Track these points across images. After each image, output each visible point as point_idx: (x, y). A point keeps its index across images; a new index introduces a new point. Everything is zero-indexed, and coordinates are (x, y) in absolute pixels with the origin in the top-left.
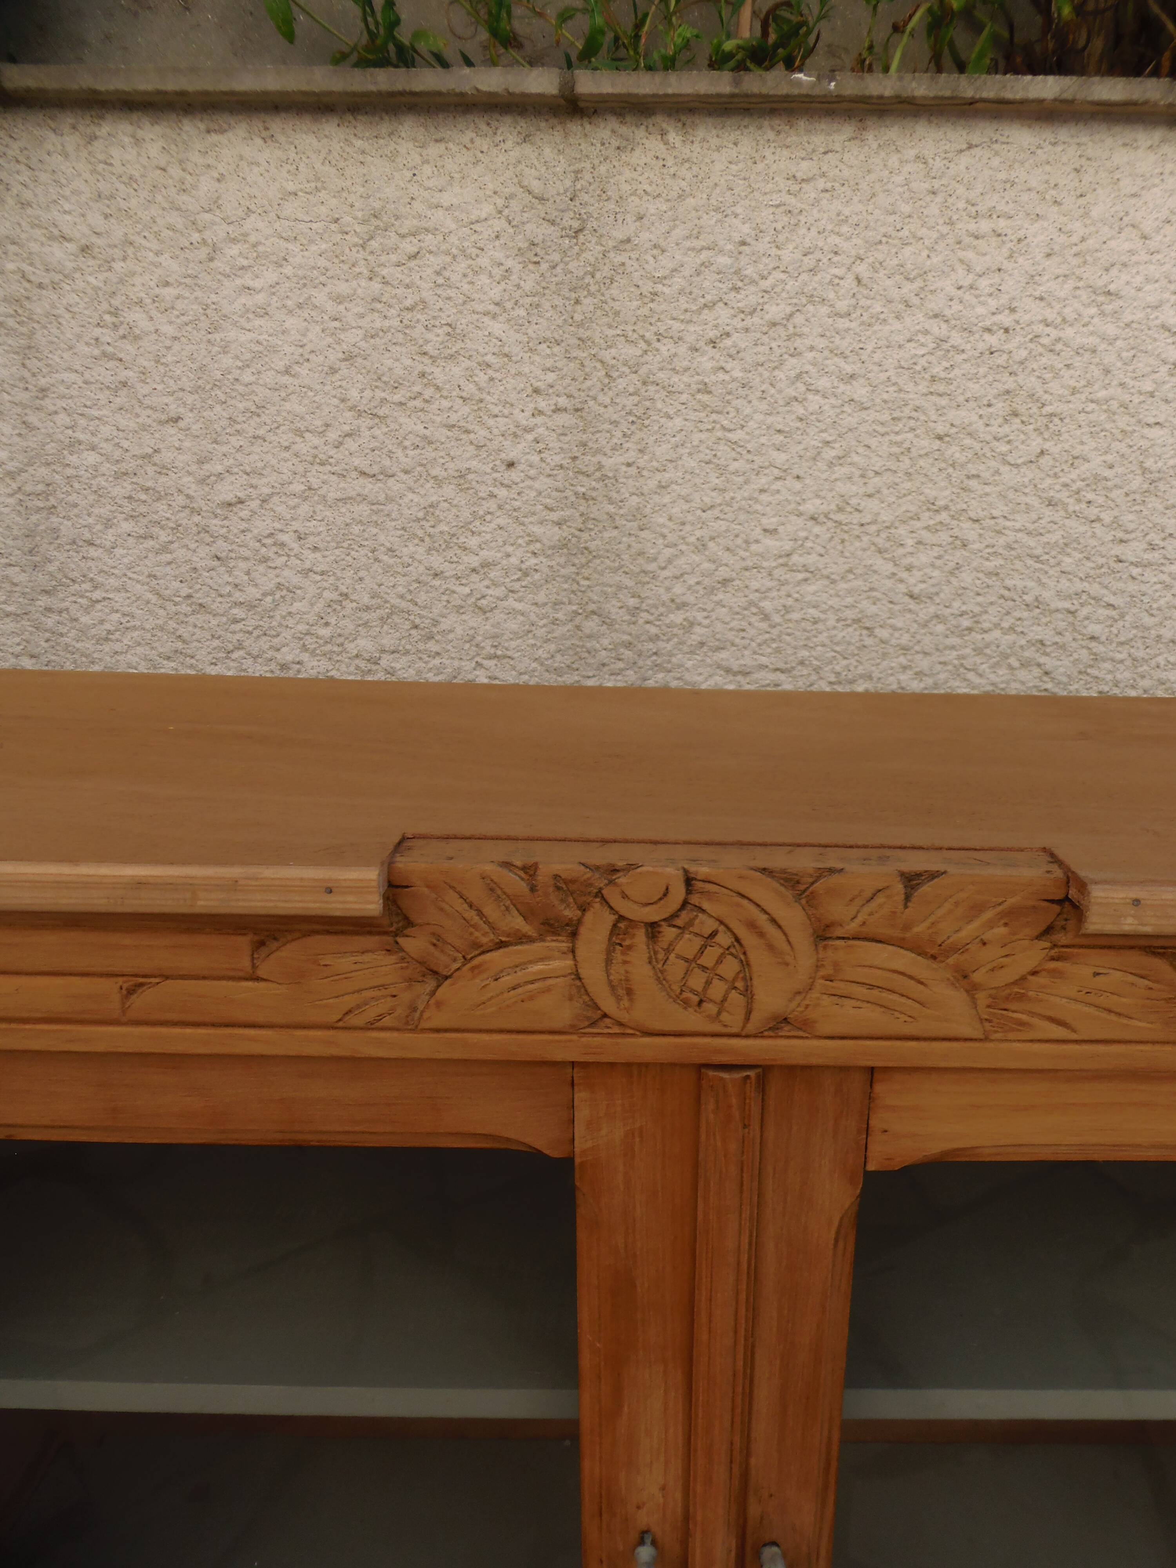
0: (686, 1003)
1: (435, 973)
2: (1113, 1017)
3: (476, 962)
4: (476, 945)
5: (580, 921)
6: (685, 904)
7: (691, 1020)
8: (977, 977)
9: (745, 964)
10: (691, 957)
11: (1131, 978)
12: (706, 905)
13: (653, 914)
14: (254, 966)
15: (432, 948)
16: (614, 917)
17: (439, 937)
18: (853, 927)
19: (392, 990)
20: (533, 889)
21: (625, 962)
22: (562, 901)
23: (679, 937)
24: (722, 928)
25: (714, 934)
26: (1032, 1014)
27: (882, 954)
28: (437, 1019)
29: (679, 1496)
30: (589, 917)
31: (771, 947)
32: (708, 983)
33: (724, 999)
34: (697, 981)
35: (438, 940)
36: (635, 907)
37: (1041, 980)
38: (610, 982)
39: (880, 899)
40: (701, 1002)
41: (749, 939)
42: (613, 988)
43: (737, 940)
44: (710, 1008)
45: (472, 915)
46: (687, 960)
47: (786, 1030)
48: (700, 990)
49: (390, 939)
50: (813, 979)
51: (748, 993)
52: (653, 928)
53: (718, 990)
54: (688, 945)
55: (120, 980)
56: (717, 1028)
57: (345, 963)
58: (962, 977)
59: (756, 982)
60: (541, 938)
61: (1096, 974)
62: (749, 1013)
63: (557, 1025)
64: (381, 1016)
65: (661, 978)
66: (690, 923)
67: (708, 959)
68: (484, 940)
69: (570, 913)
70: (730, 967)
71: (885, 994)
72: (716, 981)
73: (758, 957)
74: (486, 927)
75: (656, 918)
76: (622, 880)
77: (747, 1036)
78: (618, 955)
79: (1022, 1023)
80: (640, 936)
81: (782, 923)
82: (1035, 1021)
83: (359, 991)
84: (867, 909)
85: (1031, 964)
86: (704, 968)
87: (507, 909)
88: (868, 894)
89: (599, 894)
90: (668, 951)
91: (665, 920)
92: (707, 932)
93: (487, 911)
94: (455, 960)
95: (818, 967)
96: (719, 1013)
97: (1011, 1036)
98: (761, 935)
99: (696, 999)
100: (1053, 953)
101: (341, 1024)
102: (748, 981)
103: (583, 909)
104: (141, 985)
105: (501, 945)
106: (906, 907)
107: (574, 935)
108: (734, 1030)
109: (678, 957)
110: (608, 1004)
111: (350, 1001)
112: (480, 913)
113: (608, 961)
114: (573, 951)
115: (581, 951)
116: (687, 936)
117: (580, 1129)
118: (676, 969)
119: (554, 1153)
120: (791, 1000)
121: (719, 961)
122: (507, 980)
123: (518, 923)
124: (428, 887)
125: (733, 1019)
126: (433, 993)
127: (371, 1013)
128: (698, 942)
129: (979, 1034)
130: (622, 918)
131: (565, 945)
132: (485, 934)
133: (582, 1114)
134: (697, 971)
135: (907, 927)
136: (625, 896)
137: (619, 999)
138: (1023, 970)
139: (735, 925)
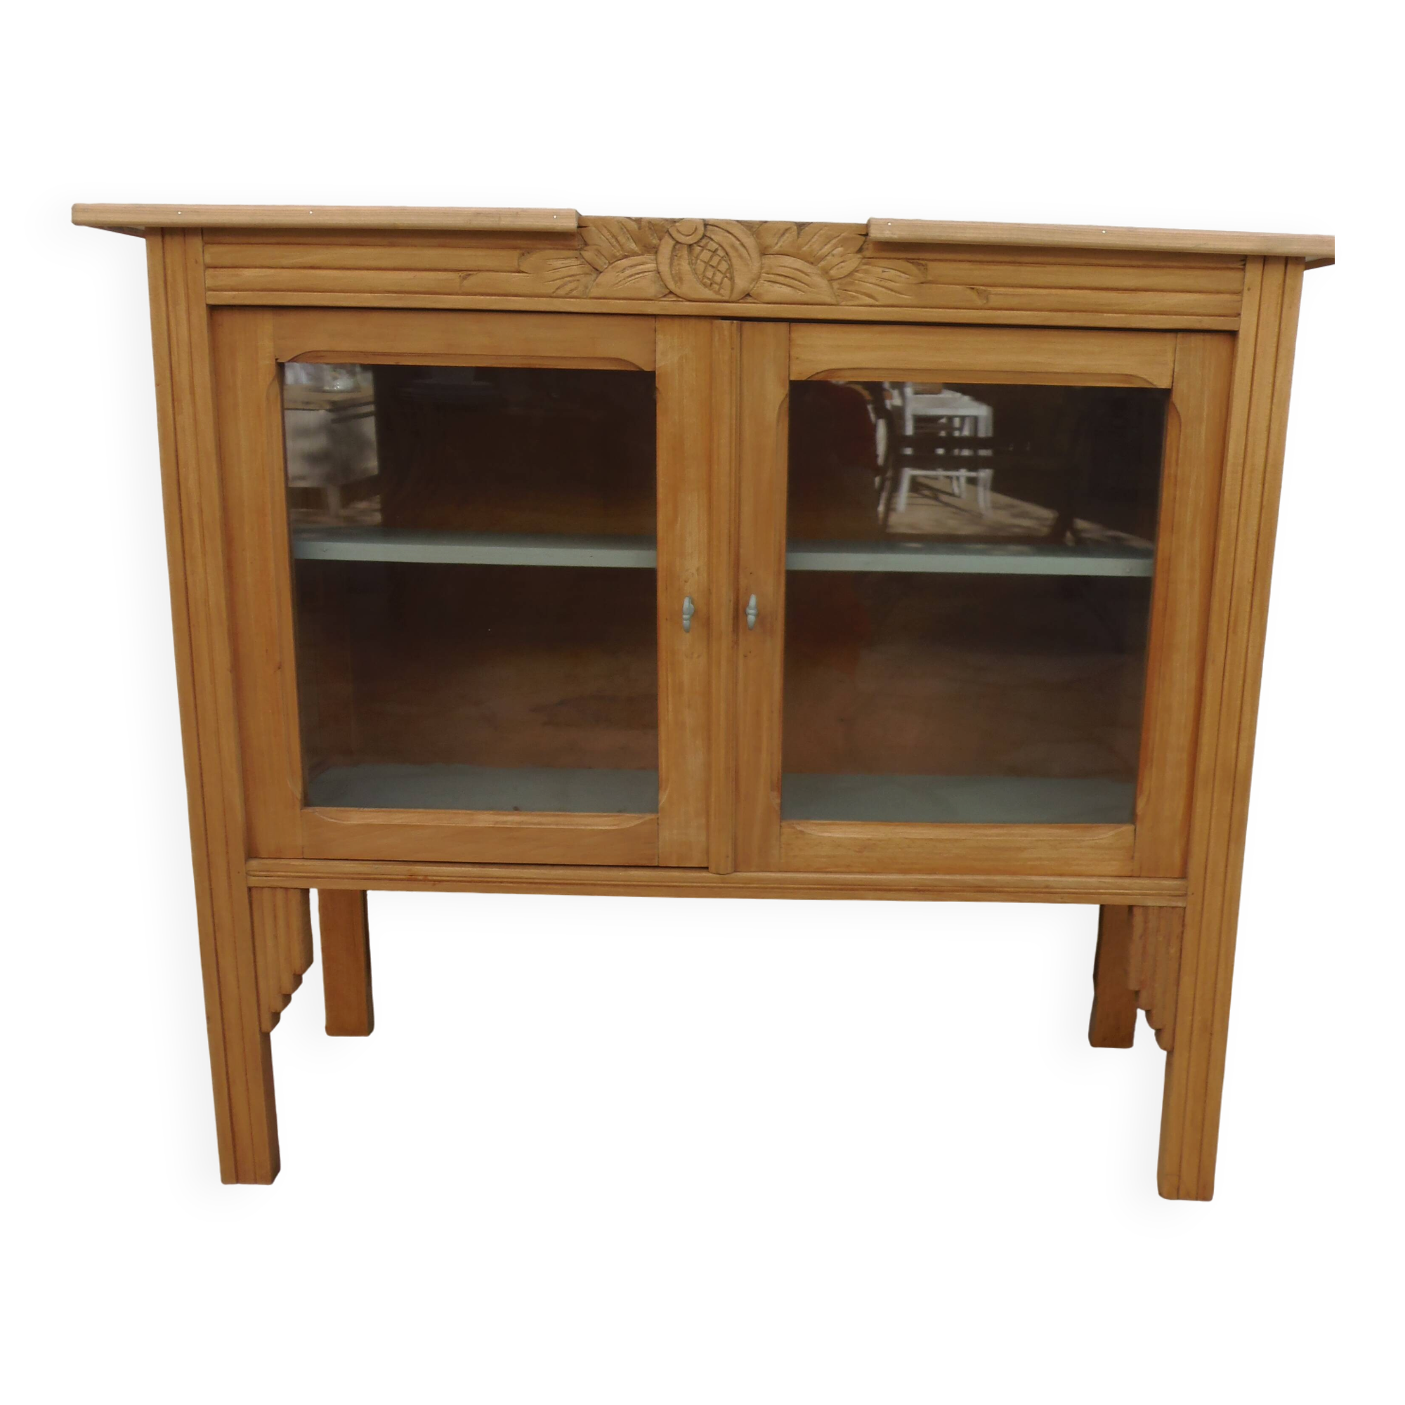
0: (705, 285)
1: (597, 270)
2: (893, 293)
3: (614, 265)
4: (614, 256)
5: (659, 245)
6: (704, 236)
7: (708, 294)
8: (833, 272)
9: (731, 266)
10: (706, 261)
11: (899, 273)
12: (713, 237)
13: (690, 240)
14: (519, 265)
15: (596, 257)
16: (673, 242)
17: (599, 251)
18: (777, 248)
19: (578, 277)
20: (640, 228)
21: (679, 264)
22: (652, 235)
23: (702, 251)
24: (720, 248)
25: (716, 250)
26: (857, 292)
27: (789, 261)
28: (595, 292)
29: (705, 575)
30: (663, 241)
31: (741, 256)
32: (714, 274)
33: (721, 283)
34: (709, 274)
35: (599, 252)
36: (683, 237)
37: (858, 275)
38: (672, 274)
39: (787, 235)
40: (711, 284)
41: (732, 253)
42: (673, 278)
43: (727, 254)
44: (716, 287)
45: (613, 241)
46: (705, 262)
47: (749, 300)
48: (710, 277)
49: (577, 252)
50: (760, 273)
51: (732, 279)
52: (690, 246)
53: (718, 277)
54: (706, 255)
55: (460, 273)
56: (718, 297)
57: (558, 263)
58: (825, 272)
59: (735, 273)
60: (642, 254)
61: (883, 272)
62: (732, 290)
63: (649, 296)
64: (572, 290)
65: (695, 272)
66: (707, 244)
67: (714, 263)
68: (618, 254)
69: (655, 241)
70: (723, 267)
71: (792, 281)
72: (718, 273)
73: (736, 262)
74: (619, 248)
75: (692, 242)
76: (677, 224)
77: (733, 302)
78: (676, 262)
79: (854, 297)
80: (685, 252)
81: (746, 245)
82: (859, 296)
83: (563, 278)
84: (782, 240)
85: (855, 265)
86: (713, 267)
87: (628, 238)
88: (781, 232)
89: (668, 231)
90: (697, 258)
91: (695, 243)
92: (713, 249)
93: (619, 238)
94: (605, 264)
95: (762, 268)
96: (719, 290)
97: (849, 303)
98: (737, 250)
99: (709, 282)
100: (864, 261)
101: (554, 294)
102: (732, 273)
103: (660, 240)
104: (470, 275)
105: (626, 257)
106: (798, 238)
107: (656, 252)
108: (726, 298)
109: (702, 261)
110: (672, 286)
111: (559, 283)
112: (617, 240)
113: (671, 264)
114: (656, 259)
115: (660, 259)
116: (705, 251)
117: (658, 356)
118: (701, 266)
119: (647, 368)
120: (751, 283)
121: (719, 264)
122: (628, 272)
123: (633, 246)
124: (595, 227)
125: (726, 293)
126: (595, 280)
127: (568, 288)
128: (710, 254)
129: (833, 301)
130: (678, 242)
131: (653, 257)
132: (618, 251)
133: (660, 346)
134: (710, 268)
135: (800, 248)
136: (679, 232)
137: (676, 282)
138: (851, 269)
139: (725, 245)
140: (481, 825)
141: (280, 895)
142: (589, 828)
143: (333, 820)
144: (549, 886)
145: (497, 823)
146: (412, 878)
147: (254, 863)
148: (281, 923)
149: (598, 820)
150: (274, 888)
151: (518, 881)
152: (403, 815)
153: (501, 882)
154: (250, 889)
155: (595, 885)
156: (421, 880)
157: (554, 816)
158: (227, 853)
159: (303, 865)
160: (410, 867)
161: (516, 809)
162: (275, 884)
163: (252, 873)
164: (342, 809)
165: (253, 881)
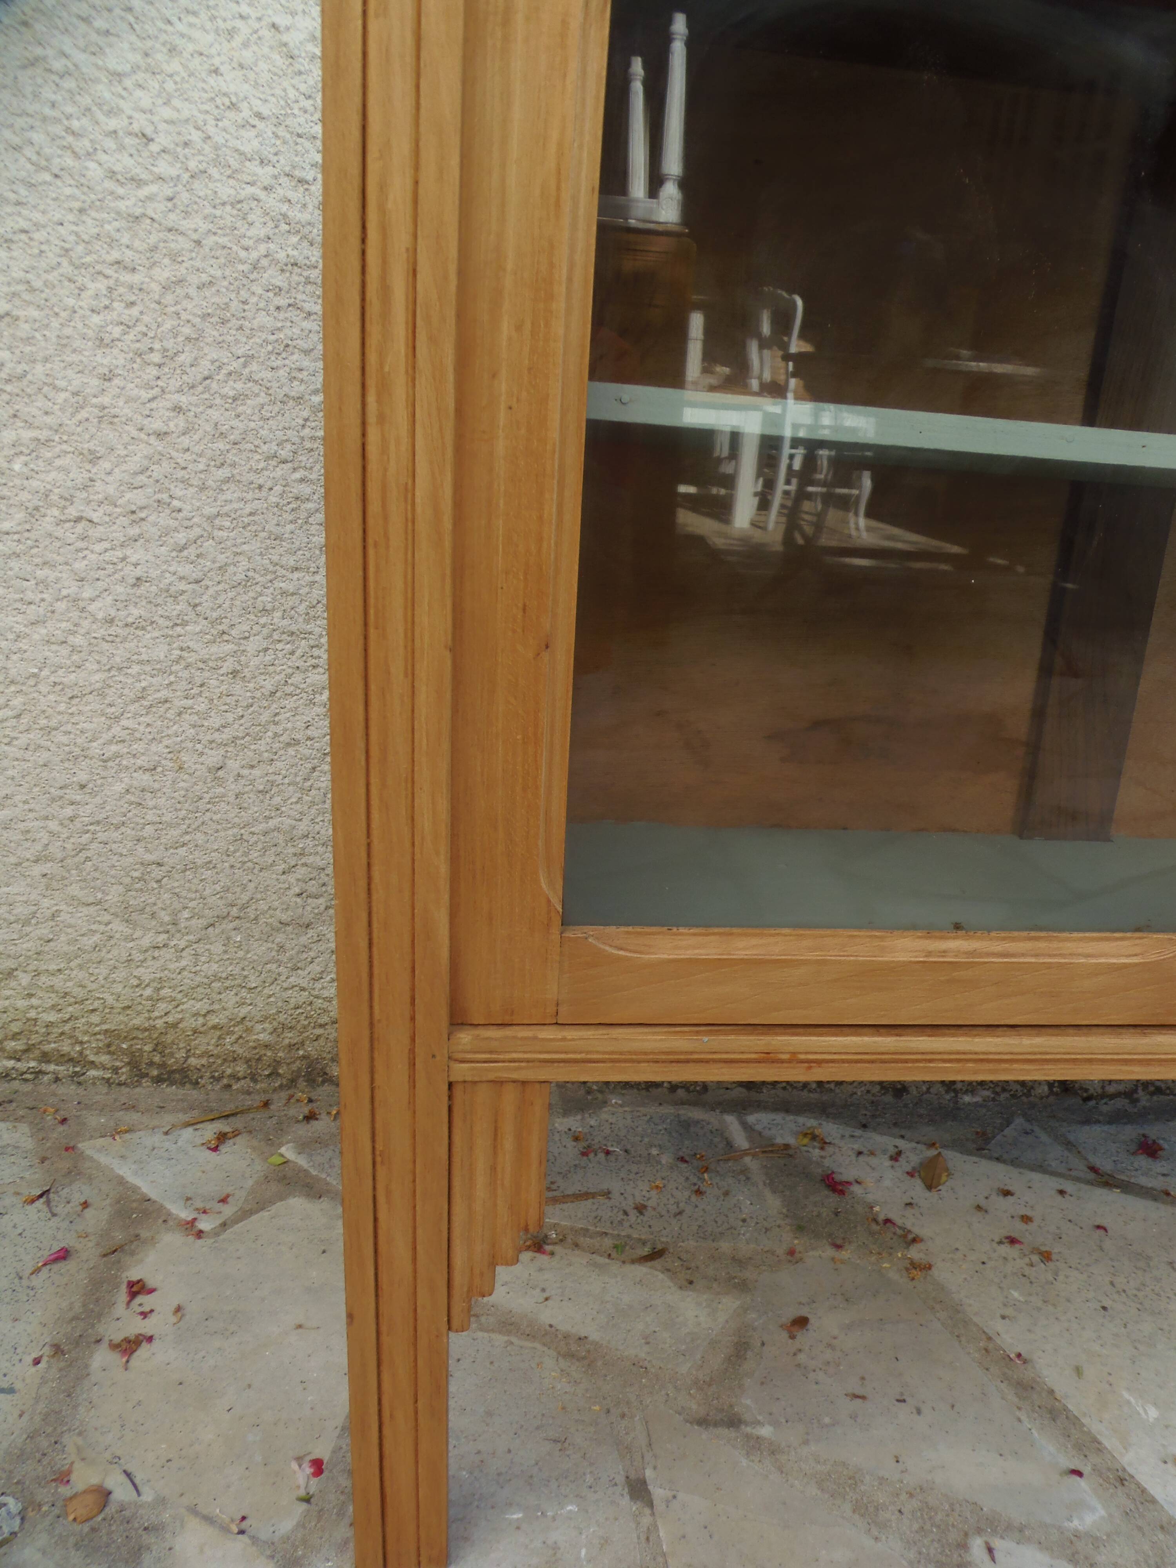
140: (902, 957)
141: (510, 1096)
142: (1094, 961)
143: (621, 953)
144: (1015, 1066)
145: (929, 954)
146: (768, 1058)
147: (465, 1037)
148: (508, 1144)
149: (1106, 947)
150: (499, 1083)
151: (961, 1058)
152: (754, 941)
153: (930, 1061)
154: (450, 1085)
155: (1090, 1061)
156: (782, 1061)
157: (1031, 939)
158: (413, 1019)
159: (564, 1039)
160: (768, 1038)
161: (957, 927)
162: (505, 1075)
163: (460, 1056)
164: (638, 929)
165: (460, 1072)
